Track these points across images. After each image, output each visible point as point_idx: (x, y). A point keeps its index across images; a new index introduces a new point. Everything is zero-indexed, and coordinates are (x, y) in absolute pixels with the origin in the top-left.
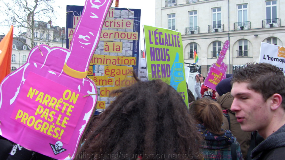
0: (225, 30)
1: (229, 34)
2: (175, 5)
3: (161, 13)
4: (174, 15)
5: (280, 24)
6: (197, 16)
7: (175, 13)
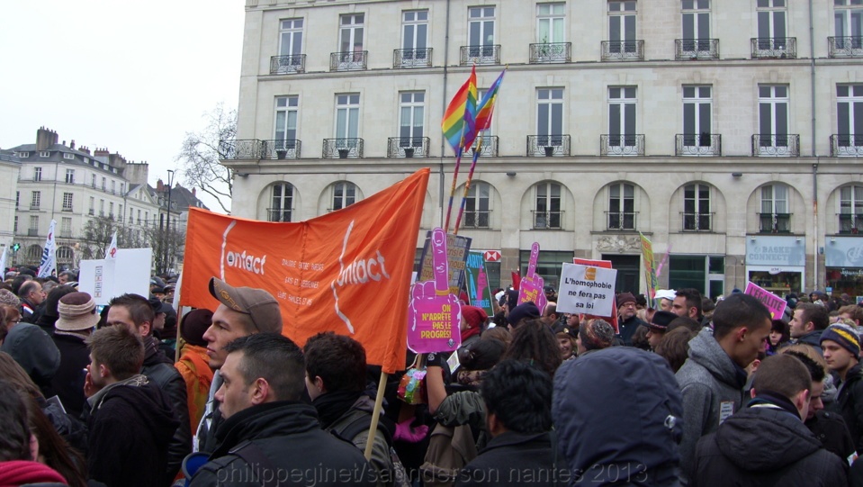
0: (432, 153)
1: (442, 165)
2: (299, 72)
3: (258, 91)
4: (294, 100)
5: (570, 150)
6: (358, 109)
7: (298, 95)
